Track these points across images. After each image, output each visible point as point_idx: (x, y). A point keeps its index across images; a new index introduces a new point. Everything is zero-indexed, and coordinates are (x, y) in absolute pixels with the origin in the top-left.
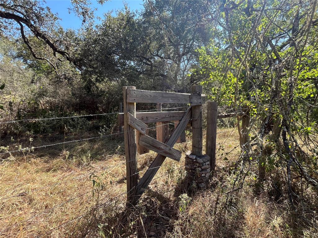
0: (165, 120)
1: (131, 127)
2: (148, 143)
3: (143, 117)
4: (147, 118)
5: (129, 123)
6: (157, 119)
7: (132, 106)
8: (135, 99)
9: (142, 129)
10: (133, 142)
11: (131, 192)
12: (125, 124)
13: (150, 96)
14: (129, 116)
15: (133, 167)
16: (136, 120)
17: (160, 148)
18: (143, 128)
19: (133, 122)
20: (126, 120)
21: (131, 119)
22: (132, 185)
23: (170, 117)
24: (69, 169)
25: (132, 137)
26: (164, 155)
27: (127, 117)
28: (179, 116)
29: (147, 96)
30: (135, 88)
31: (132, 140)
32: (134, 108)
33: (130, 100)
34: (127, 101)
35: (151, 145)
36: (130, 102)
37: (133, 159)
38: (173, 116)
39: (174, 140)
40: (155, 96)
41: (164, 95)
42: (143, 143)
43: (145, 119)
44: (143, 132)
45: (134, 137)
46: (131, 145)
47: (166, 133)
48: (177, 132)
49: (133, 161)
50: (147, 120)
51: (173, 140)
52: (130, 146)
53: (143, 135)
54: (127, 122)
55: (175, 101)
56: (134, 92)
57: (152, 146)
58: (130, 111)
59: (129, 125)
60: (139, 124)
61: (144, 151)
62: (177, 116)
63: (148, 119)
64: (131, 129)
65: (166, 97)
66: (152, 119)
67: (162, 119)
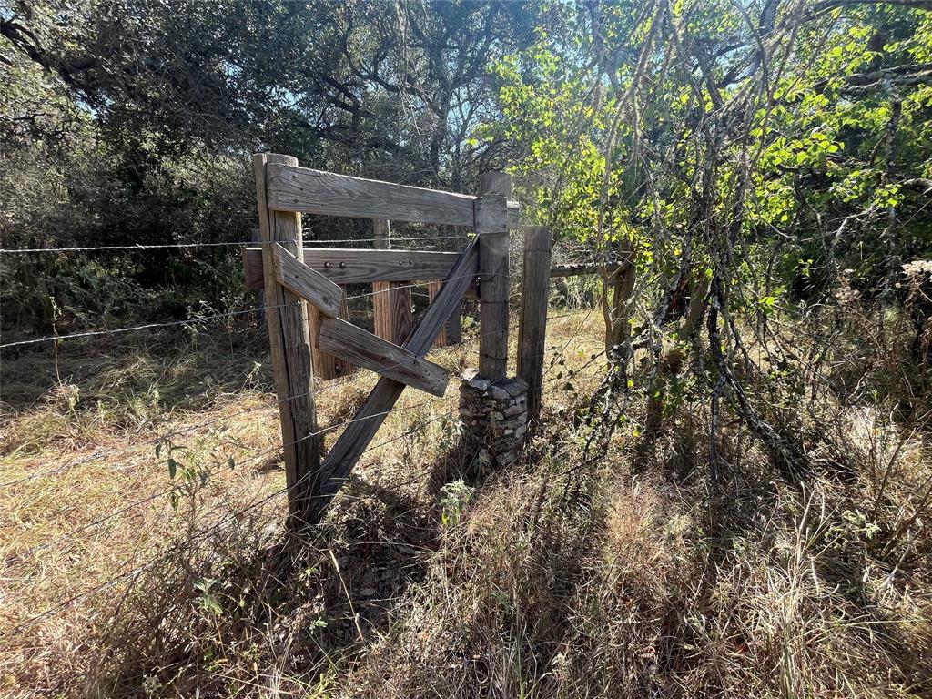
0: (399, 276)
2: (347, 345)
3: (328, 264)
4: (341, 267)
5: (281, 279)
6: (373, 271)
7: (287, 225)
8: (296, 201)
9: (325, 299)
10: (298, 341)
11: (299, 489)
12: (269, 282)
14: (281, 257)
15: (302, 416)
16: (304, 268)
17: (384, 358)
18: (331, 298)
19: (294, 277)
20: (270, 270)
21: (287, 268)
22: (302, 467)
23: (415, 268)
24: (86, 443)
26: (397, 378)
27: (273, 260)
30: (295, 162)
31: (292, 334)
32: (295, 231)
34: (270, 205)
35: (355, 349)
36: (281, 208)
40: (364, 196)
41: (396, 195)
42: (332, 343)
43: (335, 270)
44: (329, 309)
45: (301, 326)
46: (291, 349)
47: (403, 318)
48: (435, 313)
49: (300, 399)
50: (344, 274)
51: (425, 338)
52: (289, 354)
53: (330, 318)
54: (274, 275)
55: (429, 216)
56: (294, 177)
57: (362, 354)
58: (284, 239)
59: (283, 287)
60: (316, 284)
61: (337, 370)
62: (436, 267)
63: (345, 270)
65: (399, 202)
66: (355, 270)
67: (391, 272)
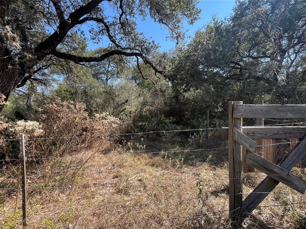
0: (278, 137)
1: (237, 143)
2: (257, 163)
3: (249, 132)
4: (253, 133)
5: (236, 139)
6: (266, 135)
7: (238, 122)
8: (242, 115)
9: (250, 146)
10: (239, 159)
12: (230, 139)
13: (261, 110)
14: (236, 132)
15: (238, 185)
16: (243, 136)
17: (273, 170)
18: (252, 146)
19: (240, 138)
20: (231, 135)
21: (238, 135)
22: (236, 204)
23: (285, 133)
25: (237, 154)
27: (233, 132)
28: (300, 133)
29: (258, 111)
32: (241, 124)
33: (237, 115)
34: (234, 116)
35: (260, 165)
36: (237, 117)
37: (238, 177)
38: (290, 133)
39: (292, 163)
40: (267, 111)
41: (280, 109)
42: (251, 161)
43: (251, 134)
44: (251, 149)
45: (240, 154)
46: (236, 161)
47: (278, 153)
48: (296, 153)
49: (238, 179)
50: (254, 136)
51: (290, 163)
52: (235, 163)
53: (251, 152)
54: (233, 137)
55: (296, 115)
56: (242, 108)
59: (235, 141)
60: (247, 141)
61: (249, 170)
62: (296, 133)
63: (255, 134)
64: (237, 145)
65: (283, 111)
67: (274, 135)
